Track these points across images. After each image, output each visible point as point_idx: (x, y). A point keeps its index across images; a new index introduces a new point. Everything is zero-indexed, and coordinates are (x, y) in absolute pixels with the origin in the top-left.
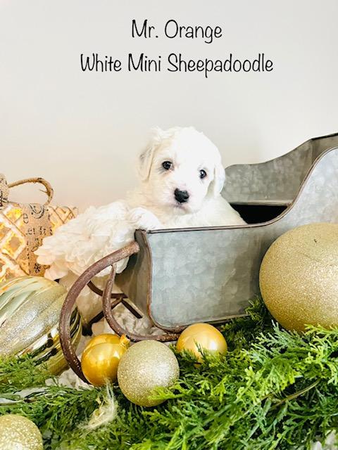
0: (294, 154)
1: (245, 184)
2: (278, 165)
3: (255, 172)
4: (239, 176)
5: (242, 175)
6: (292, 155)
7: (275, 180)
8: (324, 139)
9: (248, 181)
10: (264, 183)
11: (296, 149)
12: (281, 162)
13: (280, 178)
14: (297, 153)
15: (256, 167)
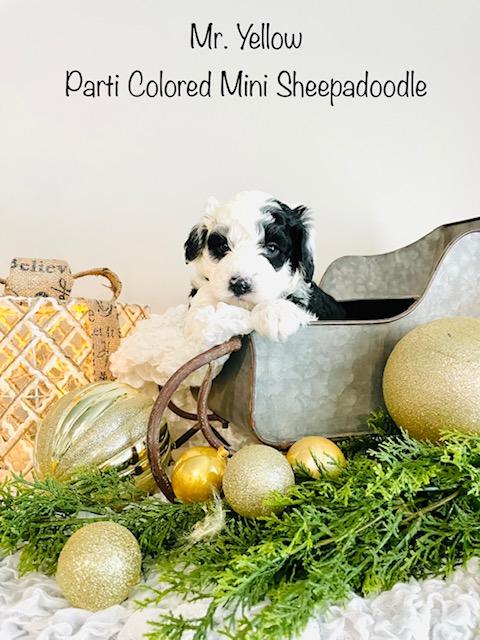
0: (421, 245)
1: (359, 281)
2: (400, 258)
3: (372, 265)
4: (352, 270)
5: (356, 268)
6: (418, 245)
7: (398, 277)
8: (459, 226)
9: (363, 277)
10: (384, 280)
11: (423, 238)
12: (404, 254)
13: (404, 273)
14: (424, 243)
15: (373, 259)
